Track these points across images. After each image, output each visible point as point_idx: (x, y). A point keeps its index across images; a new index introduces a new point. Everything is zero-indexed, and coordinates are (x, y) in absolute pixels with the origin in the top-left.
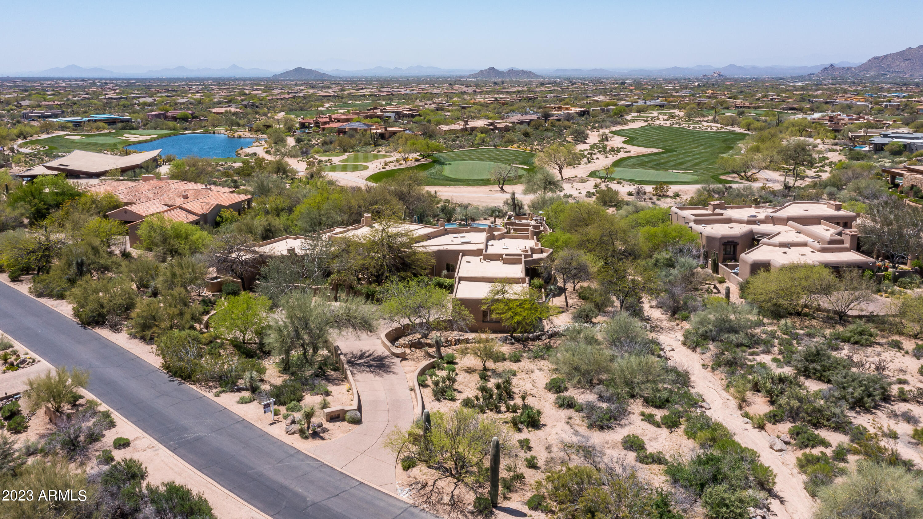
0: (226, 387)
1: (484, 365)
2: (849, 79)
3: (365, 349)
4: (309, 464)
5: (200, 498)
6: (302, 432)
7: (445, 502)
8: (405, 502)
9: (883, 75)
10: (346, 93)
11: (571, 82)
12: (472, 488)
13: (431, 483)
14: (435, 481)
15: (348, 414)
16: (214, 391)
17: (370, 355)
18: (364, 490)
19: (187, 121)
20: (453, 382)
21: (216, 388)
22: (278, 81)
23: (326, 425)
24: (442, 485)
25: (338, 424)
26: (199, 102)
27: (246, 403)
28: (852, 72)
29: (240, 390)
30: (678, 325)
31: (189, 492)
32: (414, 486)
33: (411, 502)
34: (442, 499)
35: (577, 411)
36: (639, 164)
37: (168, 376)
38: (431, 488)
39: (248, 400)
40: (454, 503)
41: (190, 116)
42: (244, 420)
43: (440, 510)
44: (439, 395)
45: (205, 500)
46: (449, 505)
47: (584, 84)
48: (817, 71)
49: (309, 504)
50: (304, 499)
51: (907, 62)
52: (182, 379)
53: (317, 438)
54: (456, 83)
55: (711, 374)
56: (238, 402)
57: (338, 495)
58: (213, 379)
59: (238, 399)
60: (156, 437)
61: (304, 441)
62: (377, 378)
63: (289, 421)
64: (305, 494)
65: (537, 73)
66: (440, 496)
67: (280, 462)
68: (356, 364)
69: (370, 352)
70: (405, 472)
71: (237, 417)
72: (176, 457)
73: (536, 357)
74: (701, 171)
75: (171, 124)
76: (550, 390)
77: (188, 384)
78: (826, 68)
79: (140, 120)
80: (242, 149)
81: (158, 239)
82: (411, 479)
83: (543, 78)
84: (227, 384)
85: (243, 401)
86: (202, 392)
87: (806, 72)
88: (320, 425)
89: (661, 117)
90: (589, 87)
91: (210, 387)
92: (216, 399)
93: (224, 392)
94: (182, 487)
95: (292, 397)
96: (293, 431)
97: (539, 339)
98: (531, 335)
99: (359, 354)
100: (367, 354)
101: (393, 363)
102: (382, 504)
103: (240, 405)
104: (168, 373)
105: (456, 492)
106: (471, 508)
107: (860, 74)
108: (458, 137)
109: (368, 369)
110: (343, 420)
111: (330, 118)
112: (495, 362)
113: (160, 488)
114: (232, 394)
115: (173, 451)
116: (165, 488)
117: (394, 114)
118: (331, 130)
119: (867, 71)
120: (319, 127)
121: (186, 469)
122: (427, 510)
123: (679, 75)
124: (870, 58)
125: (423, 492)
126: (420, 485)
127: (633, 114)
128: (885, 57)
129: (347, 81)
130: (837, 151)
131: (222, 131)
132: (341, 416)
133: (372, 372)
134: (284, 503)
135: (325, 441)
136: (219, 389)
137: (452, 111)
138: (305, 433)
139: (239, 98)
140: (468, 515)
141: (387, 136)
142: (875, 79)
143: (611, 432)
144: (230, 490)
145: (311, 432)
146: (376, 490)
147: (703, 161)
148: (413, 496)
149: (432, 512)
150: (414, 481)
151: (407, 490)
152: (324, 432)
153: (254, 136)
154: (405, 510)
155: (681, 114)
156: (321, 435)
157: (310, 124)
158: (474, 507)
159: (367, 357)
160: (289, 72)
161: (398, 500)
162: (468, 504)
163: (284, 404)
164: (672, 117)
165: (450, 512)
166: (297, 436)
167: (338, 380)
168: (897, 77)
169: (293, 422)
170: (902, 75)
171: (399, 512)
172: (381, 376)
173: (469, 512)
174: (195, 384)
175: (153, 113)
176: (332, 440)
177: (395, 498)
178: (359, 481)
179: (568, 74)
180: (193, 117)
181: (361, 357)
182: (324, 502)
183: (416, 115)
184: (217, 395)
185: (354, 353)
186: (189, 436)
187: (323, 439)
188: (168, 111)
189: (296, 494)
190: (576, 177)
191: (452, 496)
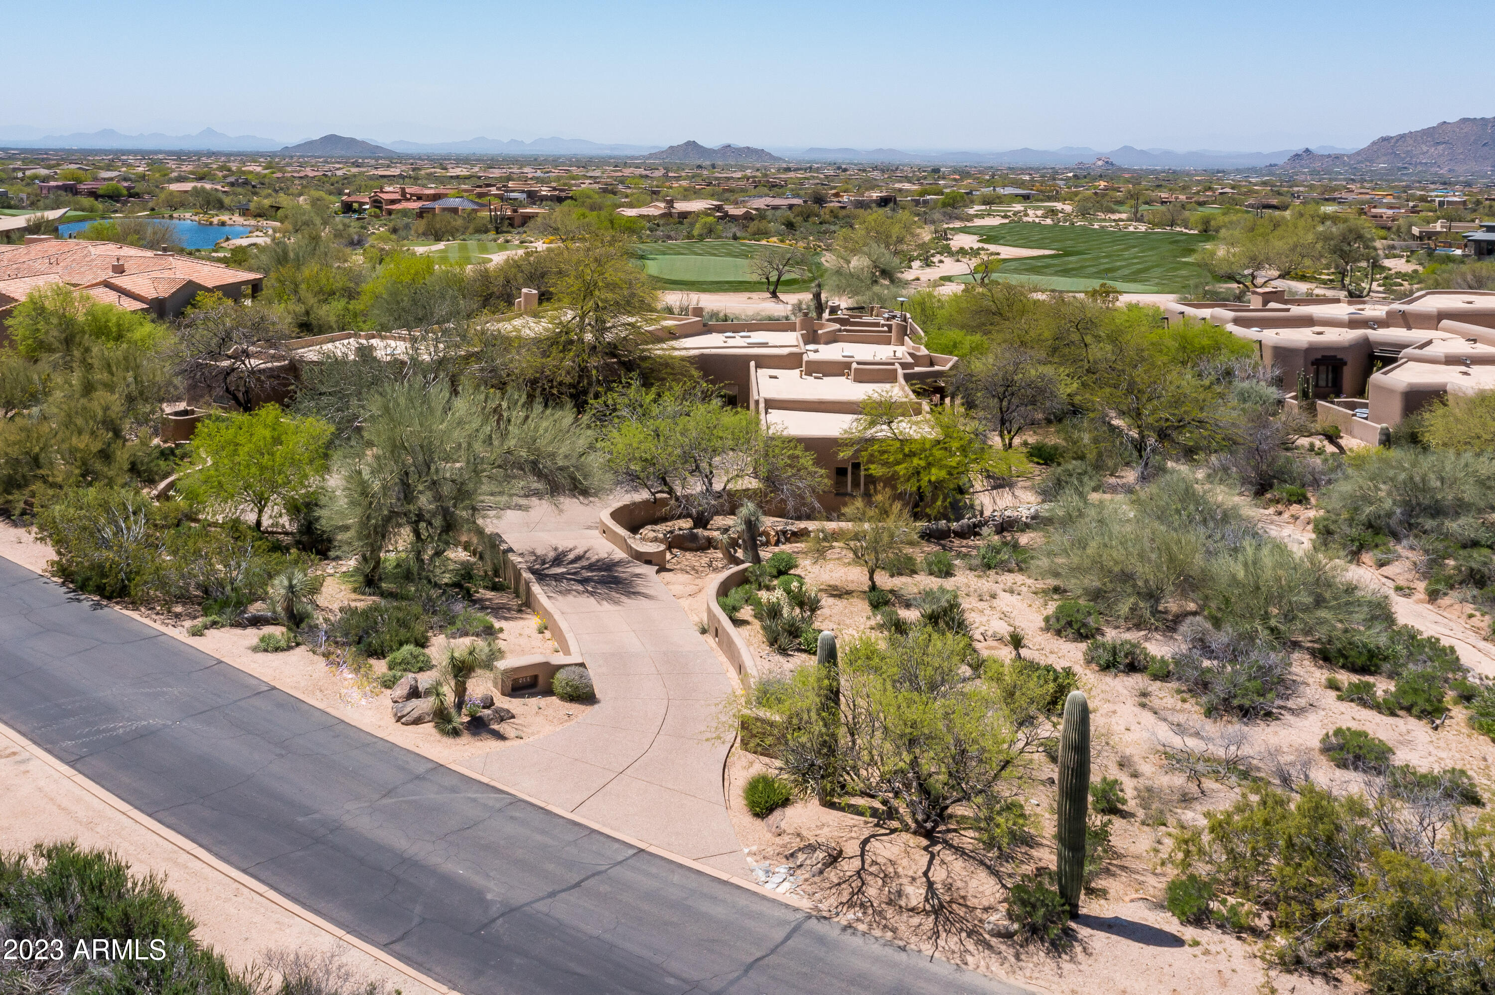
0: (220, 613)
1: (871, 578)
2: (1341, 174)
3: (563, 544)
4: (474, 800)
5: (155, 892)
6: (441, 718)
7: (913, 903)
8: (787, 906)
9: (1399, 169)
10: (423, 172)
11: (839, 168)
12: (982, 863)
13: (852, 848)
14: (865, 842)
15: (560, 675)
16: (188, 624)
17: (578, 558)
18: (654, 870)
19: (117, 201)
20: (813, 610)
21: (195, 618)
22: (292, 157)
23: (503, 702)
24: (887, 854)
25: (534, 702)
26: (143, 177)
27: (277, 649)
28: (1344, 164)
29: (257, 622)
30: (1280, 513)
31: (118, 872)
32: (801, 857)
33: (805, 904)
34: (900, 893)
35: (1156, 677)
36: (1026, 270)
37: (64, 589)
38: (857, 863)
39: (283, 644)
40: (942, 906)
41: (125, 192)
42: (274, 688)
43: (902, 928)
44: (784, 640)
45: (172, 899)
46: (927, 913)
47: (864, 171)
48: (1281, 161)
49: (494, 910)
50: (478, 897)
51: (1441, 147)
52: (103, 596)
53: (485, 735)
54: (625, 165)
55: (1430, 606)
56: (255, 649)
57: (578, 885)
58: (184, 598)
59: (255, 641)
60: (23, 728)
61: (449, 741)
62: (606, 606)
63: (400, 690)
64: (478, 881)
65: (775, 154)
66: (894, 888)
67: (388, 794)
68: (547, 575)
69: (579, 551)
70: (758, 822)
71: (254, 682)
72: (80, 779)
73: (989, 567)
74: (1157, 281)
75: (87, 201)
76: (1058, 633)
77: (117, 608)
78: (1297, 155)
79: (24, 196)
80: (228, 239)
81: (53, 335)
82: (786, 838)
83: (785, 161)
84: (225, 604)
85: (268, 647)
86: (158, 626)
87: (1261, 163)
88: (489, 703)
89: (1030, 212)
90: (876, 174)
91: (178, 616)
92: (195, 642)
93: (214, 624)
94: (100, 857)
95: (403, 633)
96: (415, 714)
97: (976, 534)
98: (954, 525)
99: (552, 555)
100: (571, 556)
101: (638, 575)
102: (719, 911)
103: (261, 657)
104: (63, 584)
105: (938, 875)
106: (998, 918)
107: (1358, 166)
108: (658, 225)
109: (580, 588)
110: (548, 692)
111: (404, 193)
112: (892, 576)
113: (30, 861)
114: (238, 631)
115: (72, 764)
116: (43, 862)
117: (525, 196)
118: (405, 213)
119: (1371, 161)
120: (380, 208)
121: (110, 812)
122: (862, 927)
123: (1035, 162)
124: (1376, 137)
125: (833, 875)
126: (820, 855)
127: (977, 208)
128: (1402, 137)
129: (423, 160)
130: (1402, 257)
131: (188, 215)
132: (541, 680)
133: (592, 594)
134: (418, 909)
135: (507, 743)
136: (199, 621)
137: (632, 194)
138: (450, 721)
139: (220, 174)
140: (994, 941)
141: (517, 221)
142: (1387, 175)
143: (1274, 726)
144: (245, 871)
145: (466, 719)
146: (690, 869)
147: (1153, 267)
148: (809, 889)
149: (877, 933)
150: (796, 843)
151: (782, 870)
152: (502, 720)
153: (253, 222)
154: (795, 930)
155: (1068, 208)
156: (495, 727)
157: (362, 204)
158: (1010, 916)
159: (573, 562)
160: (311, 143)
161: (764, 898)
162: (986, 909)
163: (379, 654)
164: (1053, 212)
165: (937, 934)
166: (428, 728)
167: (509, 610)
168: (1425, 172)
169: (414, 693)
170: (1434, 169)
171: (779, 935)
172: (617, 603)
173: (993, 934)
174: (137, 609)
175: (52, 183)
176: (526, 740)
177: (755, 894)
178: (632, 846)
179: (831, 157)
180: (131, 195)
181: (558, 560)
182: (541, 906)
183: (567, 198)
184: (196, 633)
185: (539, 552)
186: (121, 727)
187: (501, 737)
188: (81, 182)
189: (449, 882)
190: (918, 279)
191: (930, 885)
